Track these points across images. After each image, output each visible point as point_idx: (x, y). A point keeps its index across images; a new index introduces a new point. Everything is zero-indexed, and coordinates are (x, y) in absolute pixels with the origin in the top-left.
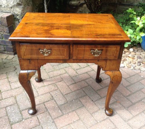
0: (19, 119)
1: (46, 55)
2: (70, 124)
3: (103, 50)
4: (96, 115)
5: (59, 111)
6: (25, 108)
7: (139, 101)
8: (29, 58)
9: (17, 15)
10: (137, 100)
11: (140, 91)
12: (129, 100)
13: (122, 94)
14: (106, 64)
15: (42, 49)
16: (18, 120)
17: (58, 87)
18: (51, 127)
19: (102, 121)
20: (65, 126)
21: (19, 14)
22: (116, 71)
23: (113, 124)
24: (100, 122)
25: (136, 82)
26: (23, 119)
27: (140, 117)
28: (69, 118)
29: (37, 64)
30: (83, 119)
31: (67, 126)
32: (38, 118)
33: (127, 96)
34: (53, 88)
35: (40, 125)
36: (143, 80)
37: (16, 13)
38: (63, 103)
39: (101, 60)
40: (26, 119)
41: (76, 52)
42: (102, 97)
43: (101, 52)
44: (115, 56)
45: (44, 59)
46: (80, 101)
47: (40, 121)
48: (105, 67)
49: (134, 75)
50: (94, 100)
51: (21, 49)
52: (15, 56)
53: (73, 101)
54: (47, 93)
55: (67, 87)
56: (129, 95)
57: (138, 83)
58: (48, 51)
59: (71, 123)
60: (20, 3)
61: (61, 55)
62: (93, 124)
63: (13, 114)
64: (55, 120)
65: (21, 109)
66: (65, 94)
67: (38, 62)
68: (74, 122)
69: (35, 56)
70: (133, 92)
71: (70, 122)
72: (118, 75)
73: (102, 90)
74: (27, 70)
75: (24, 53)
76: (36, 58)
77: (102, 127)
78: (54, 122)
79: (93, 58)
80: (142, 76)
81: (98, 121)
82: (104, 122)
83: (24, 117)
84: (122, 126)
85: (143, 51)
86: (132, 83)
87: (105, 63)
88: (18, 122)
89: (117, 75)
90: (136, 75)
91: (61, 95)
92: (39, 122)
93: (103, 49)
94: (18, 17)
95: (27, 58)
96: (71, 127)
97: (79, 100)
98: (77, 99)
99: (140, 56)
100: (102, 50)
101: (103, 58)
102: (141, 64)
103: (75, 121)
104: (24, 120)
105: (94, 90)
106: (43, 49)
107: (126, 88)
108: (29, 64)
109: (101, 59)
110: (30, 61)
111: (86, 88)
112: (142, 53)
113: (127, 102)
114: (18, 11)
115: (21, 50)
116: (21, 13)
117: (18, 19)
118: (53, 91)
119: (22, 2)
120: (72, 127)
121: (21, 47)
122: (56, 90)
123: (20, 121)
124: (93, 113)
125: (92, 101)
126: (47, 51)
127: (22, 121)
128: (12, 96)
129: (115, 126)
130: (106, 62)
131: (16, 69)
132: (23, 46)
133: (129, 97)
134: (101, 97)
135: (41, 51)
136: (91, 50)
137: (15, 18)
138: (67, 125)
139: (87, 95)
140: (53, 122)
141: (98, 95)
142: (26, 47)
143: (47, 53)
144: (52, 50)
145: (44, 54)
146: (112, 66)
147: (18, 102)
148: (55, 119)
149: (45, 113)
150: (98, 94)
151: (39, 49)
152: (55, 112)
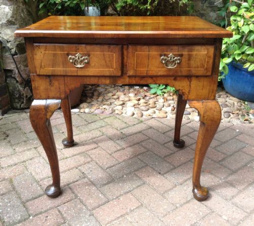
0: (21, 217)
1: (79, 66)
2: (124, 215)
3: (184, 56)
4: (171, 196)
5: (100, 195)
6: (32, 196)
7: (244, 166)
8: (50, 74)
9: (8, 42)
10: (239, 165)
11: (240, 152)
12: (225, 167)
13: (209, 158)
14: (190, 86)
15: (72, 55)
16: (19, 218)
17: (91, 158)
18: (89, 224)
19: (184, 203)
20: (115, 220)
21: (12, 39)
22: (210, 101)
23: (205, 207)
24: (180, 206)
25: (230, 140)
26: (30, 216)
27: (252, 191)
28: (121, 205)
29: (63, 85)
30: (148, 205)
31: (119, 220)
32: (59, 211)
33: (220, 161)
34: (82, 159)
35: (65, 223)
36: (241, 136)
37: (6, 38)
38: (105, 182)
39: (179, 76)
40: (36, 215)
41: (134, 60)
42: (176, 166)
43: (179, 59)
44: (206, 69)
45: (76, 74)
46: (137, 176)
47: (65, 215)
48: (189, 93)
49: (223, 130)
50: (162, 173)
51: (36, 54)
52: (4, 117)
53: (123, 177)
54: (72, 169)
55: (109, 156)
56: (224, 159)
57: (234, 140)
58: (84, 59)
59: (127, 214)
60: (14, 21)
61: (107, 66)
62: (169, 210)
63: (9, 209)
64: (94, 211)
65: (24, 200)
66: (106, 166)
67: (66, 81)
68: (131, 211)
69: (59, 70)
70: (229, 154)
71: (125, 212)
72: (213, 107)
73: (172, 155)
74: (46, 99)
75: (41, 63)
76: (62, 74)
77: (186, 214)
78: (93, 215)
79: (165, 74)
80: (238, 130)
81: (178, 205)
82: (187, 205)
83: (31, 212)
84: (224, 207)
85: (229, 95)
86: (224, 141)
87: (188, 83)
88: (20, 222)
89: (211, 109)
90: (226, 130)
91: (100, 169)
92: (64, 218)
93: (184, 53)
94: (9, 45)
95: (45, 74)
96: (128, 220)
97: (135, 174)
98: (130, 173)
99: (226, 103)
100: (181, 55)
101: (184, 74)
102: (230, 116)
103: (132, 209)
104: (31, 218)
105: (160, 157)
106: (74, 55)
107: (215, 150)
108: (49, 87)
109: (180, 74)
110: (50, 81)
111: (144, 154)
112: (227, 99)
113: (222, 169)
114: (9, 35)
115: (35, 56)
116: (14, 38)
117: (9, 48)
118: (82, 164)
119: (15, 20)
120: (130, 219)
121: (36, 50)
122: (89, 162)
123: (25, 220)
124: (164, 193)
125: (158, 174)
126: (82, 59)
127: (27, 219)
128: (4, 179)
129: (211, 209)
130: (190, 82)
131: (8, 136)
132: (39, 48)
133: (223, 162)
134: (173, 165)
135: (70, 58)
136: (161, 56)
137: (4, 47)
138: (118, 218)
139: (147, 165)
140: (90, 215)
141: (168, 164)
142: (45, 51)
143: (81, 61)
144: (91, 56)
145: (76, 63)
146: (201, 90)
147: (17, 189)
148: (94, 209)
149: (72, 201)
150: (169, 162)
151: (68, 55)
152: (91, 198)
